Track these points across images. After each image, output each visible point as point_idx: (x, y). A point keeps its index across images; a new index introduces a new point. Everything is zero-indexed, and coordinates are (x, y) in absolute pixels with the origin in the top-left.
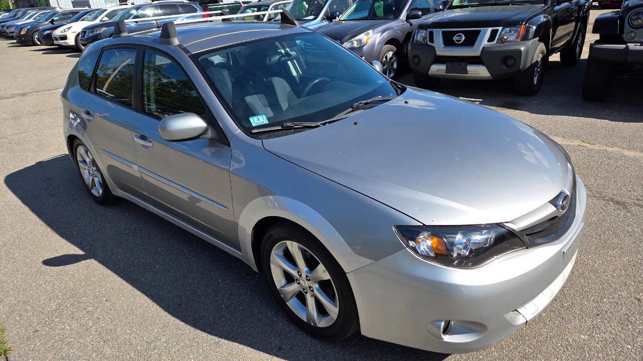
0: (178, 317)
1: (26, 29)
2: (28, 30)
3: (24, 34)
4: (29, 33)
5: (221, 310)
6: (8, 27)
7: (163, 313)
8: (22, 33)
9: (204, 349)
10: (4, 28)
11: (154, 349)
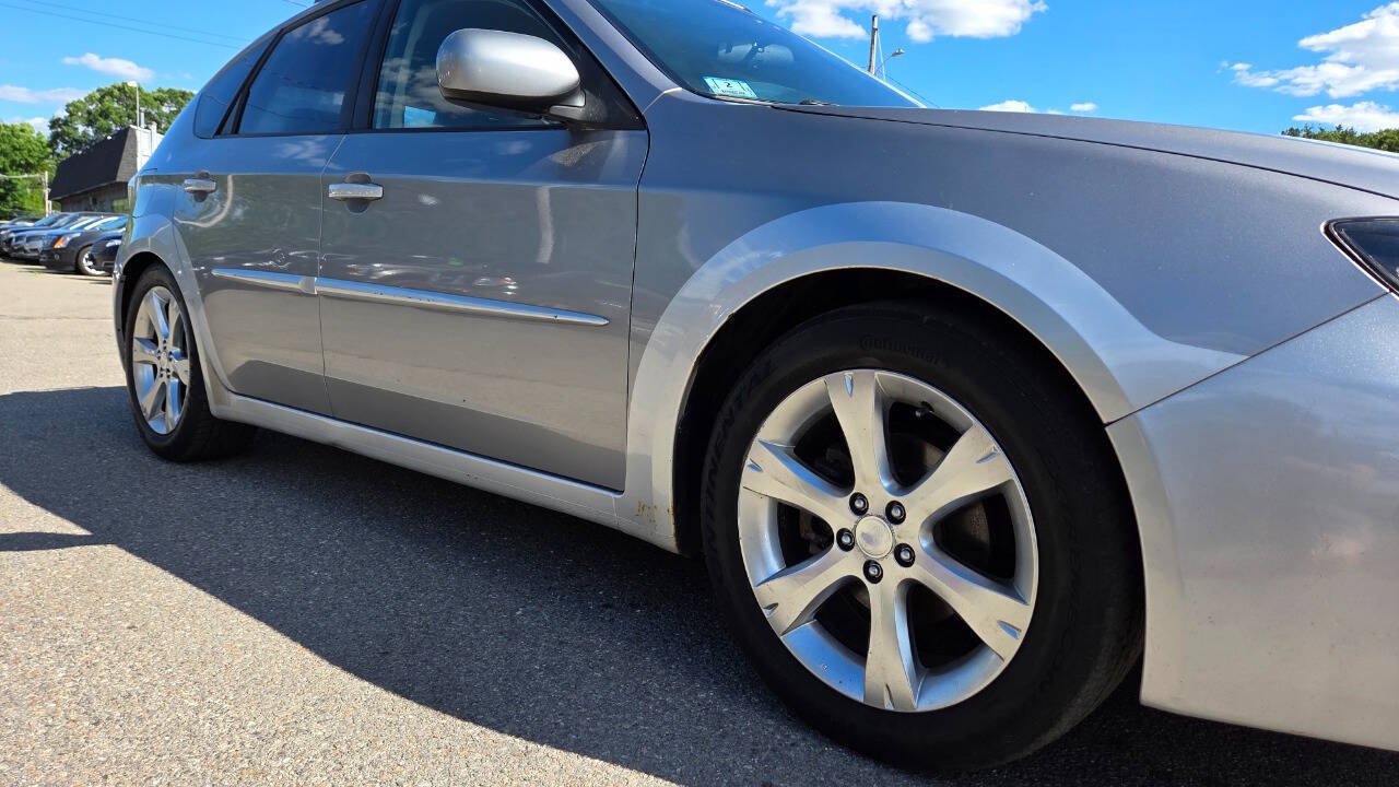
0: (376, 681)
1: (68, 239)
2: (72, 240)
3: (61, 249)
4: (73, 248)
5: (530, 676)
6: (29, 239)
7: (324, 668)
8: (58, 246)
9: (474, 767)
10: (19, 242)
11: (282, 754)
